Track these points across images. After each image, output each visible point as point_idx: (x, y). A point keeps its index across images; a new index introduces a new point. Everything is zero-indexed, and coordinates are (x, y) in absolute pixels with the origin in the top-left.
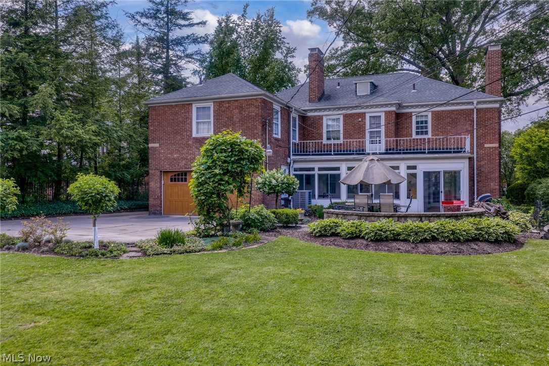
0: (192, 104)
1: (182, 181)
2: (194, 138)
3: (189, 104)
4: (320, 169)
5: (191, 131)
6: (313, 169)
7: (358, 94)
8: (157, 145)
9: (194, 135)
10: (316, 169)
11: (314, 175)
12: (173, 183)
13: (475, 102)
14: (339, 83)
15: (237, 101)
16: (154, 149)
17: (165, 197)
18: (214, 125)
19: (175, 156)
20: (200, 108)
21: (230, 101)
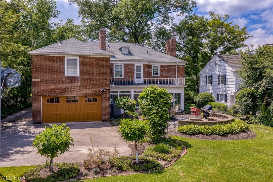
0: (64, 57)
1: (56, 102)
2: (66, 77)
3: (63, 56)
4: (120, 92)
5: (64, 73)
6: (117, 92)
7: (123, 53)
8: (39, 80)
9: (66, 75)
10: (119, 92)
11: (118, 95)
12: (49, 103)
13: (177, 63)
14: (108, 45)
15: (95, 57)
16: (36, 83)
17: (43, 113)
18: (80, 70)
19: (53, 87)
20: (70, 59)
21: (91, 57)
